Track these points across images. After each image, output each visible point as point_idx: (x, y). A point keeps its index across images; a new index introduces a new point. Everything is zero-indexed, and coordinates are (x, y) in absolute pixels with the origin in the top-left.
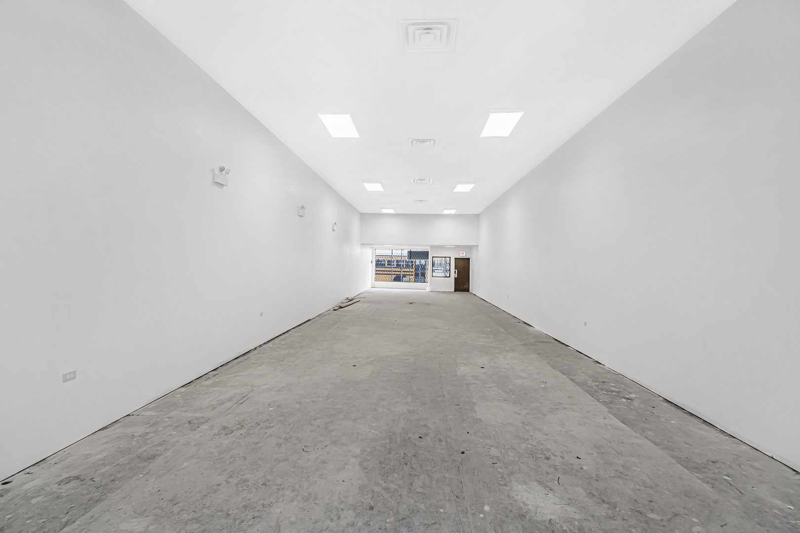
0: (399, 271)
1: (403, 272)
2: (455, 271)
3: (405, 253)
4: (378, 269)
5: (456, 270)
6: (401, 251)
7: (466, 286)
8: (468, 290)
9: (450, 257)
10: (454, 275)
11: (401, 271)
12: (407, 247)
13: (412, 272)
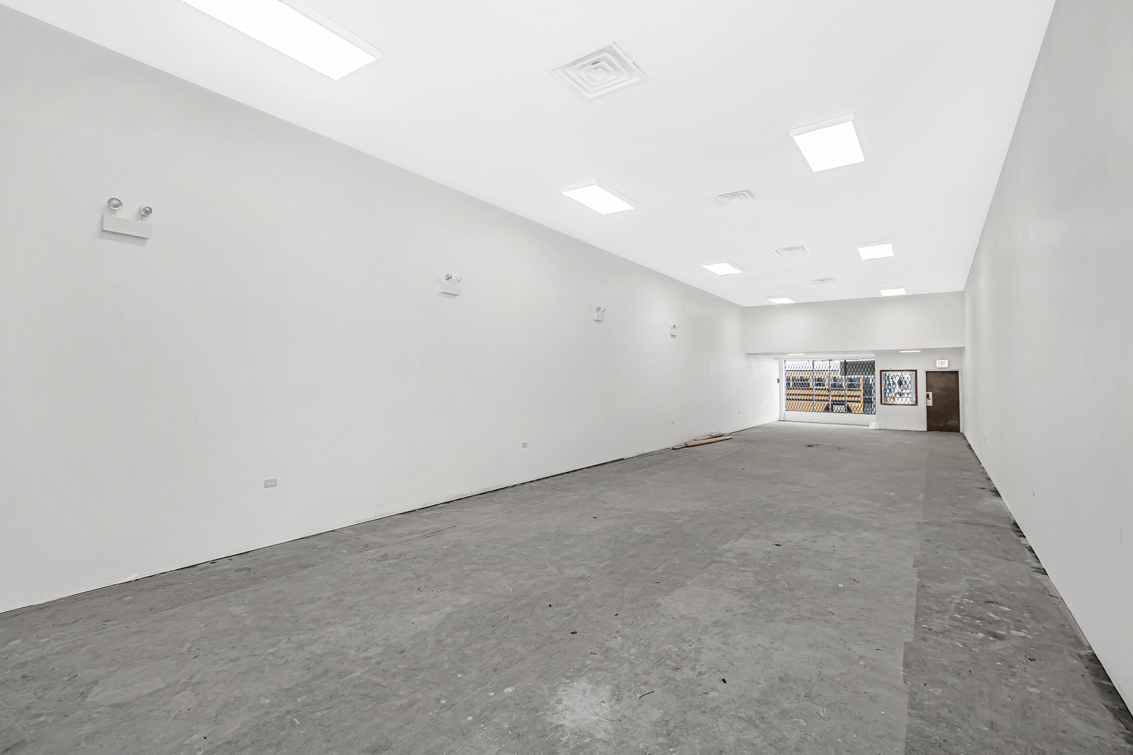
0: (825, 396)
1: (833, 396)
2: (928, 396)
3: (836, 365)
4: (791, 392)
5: (931, 394)
6: (828, 362)
7: (951, 423)
8: (956, 429)
9: (916, 371)
10: (925, 401)
11: (828, 396)
12: (839, 356)
13: (859, 396)
